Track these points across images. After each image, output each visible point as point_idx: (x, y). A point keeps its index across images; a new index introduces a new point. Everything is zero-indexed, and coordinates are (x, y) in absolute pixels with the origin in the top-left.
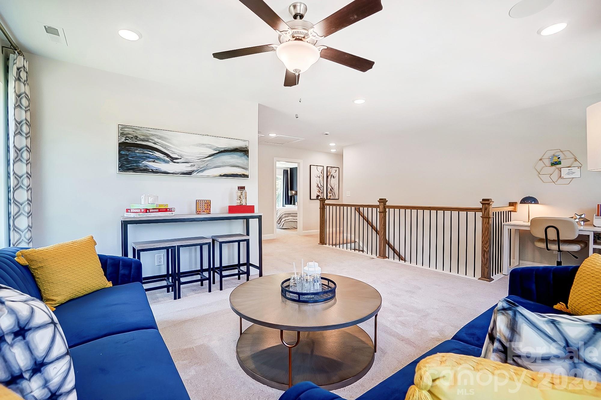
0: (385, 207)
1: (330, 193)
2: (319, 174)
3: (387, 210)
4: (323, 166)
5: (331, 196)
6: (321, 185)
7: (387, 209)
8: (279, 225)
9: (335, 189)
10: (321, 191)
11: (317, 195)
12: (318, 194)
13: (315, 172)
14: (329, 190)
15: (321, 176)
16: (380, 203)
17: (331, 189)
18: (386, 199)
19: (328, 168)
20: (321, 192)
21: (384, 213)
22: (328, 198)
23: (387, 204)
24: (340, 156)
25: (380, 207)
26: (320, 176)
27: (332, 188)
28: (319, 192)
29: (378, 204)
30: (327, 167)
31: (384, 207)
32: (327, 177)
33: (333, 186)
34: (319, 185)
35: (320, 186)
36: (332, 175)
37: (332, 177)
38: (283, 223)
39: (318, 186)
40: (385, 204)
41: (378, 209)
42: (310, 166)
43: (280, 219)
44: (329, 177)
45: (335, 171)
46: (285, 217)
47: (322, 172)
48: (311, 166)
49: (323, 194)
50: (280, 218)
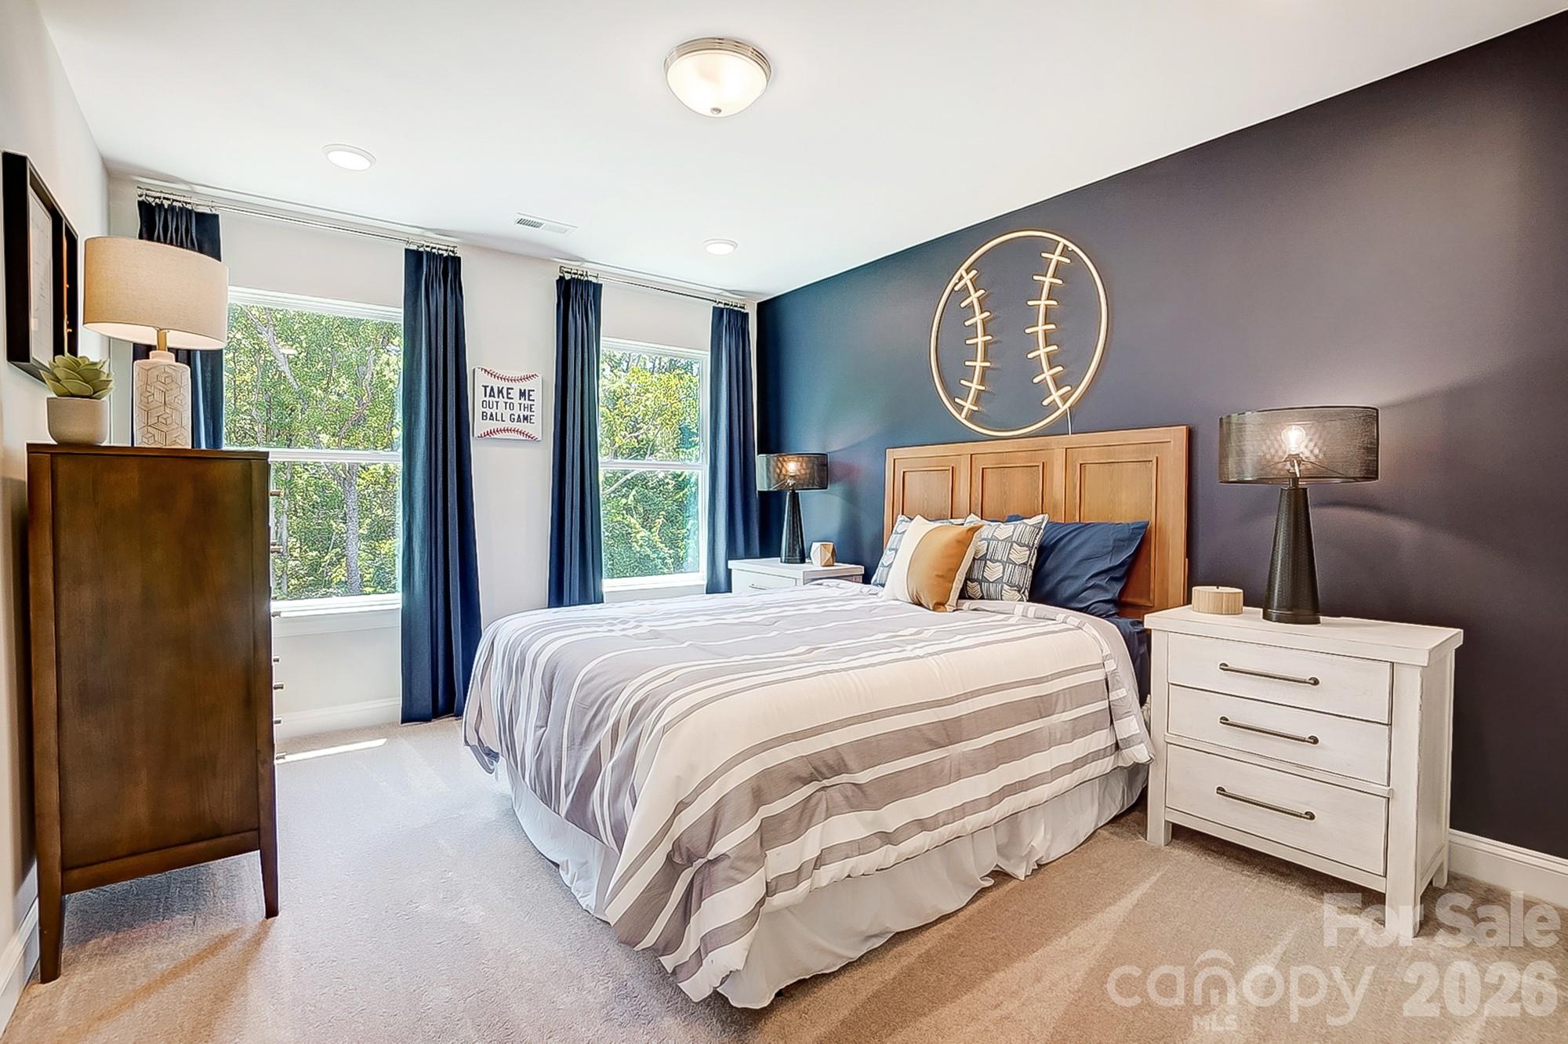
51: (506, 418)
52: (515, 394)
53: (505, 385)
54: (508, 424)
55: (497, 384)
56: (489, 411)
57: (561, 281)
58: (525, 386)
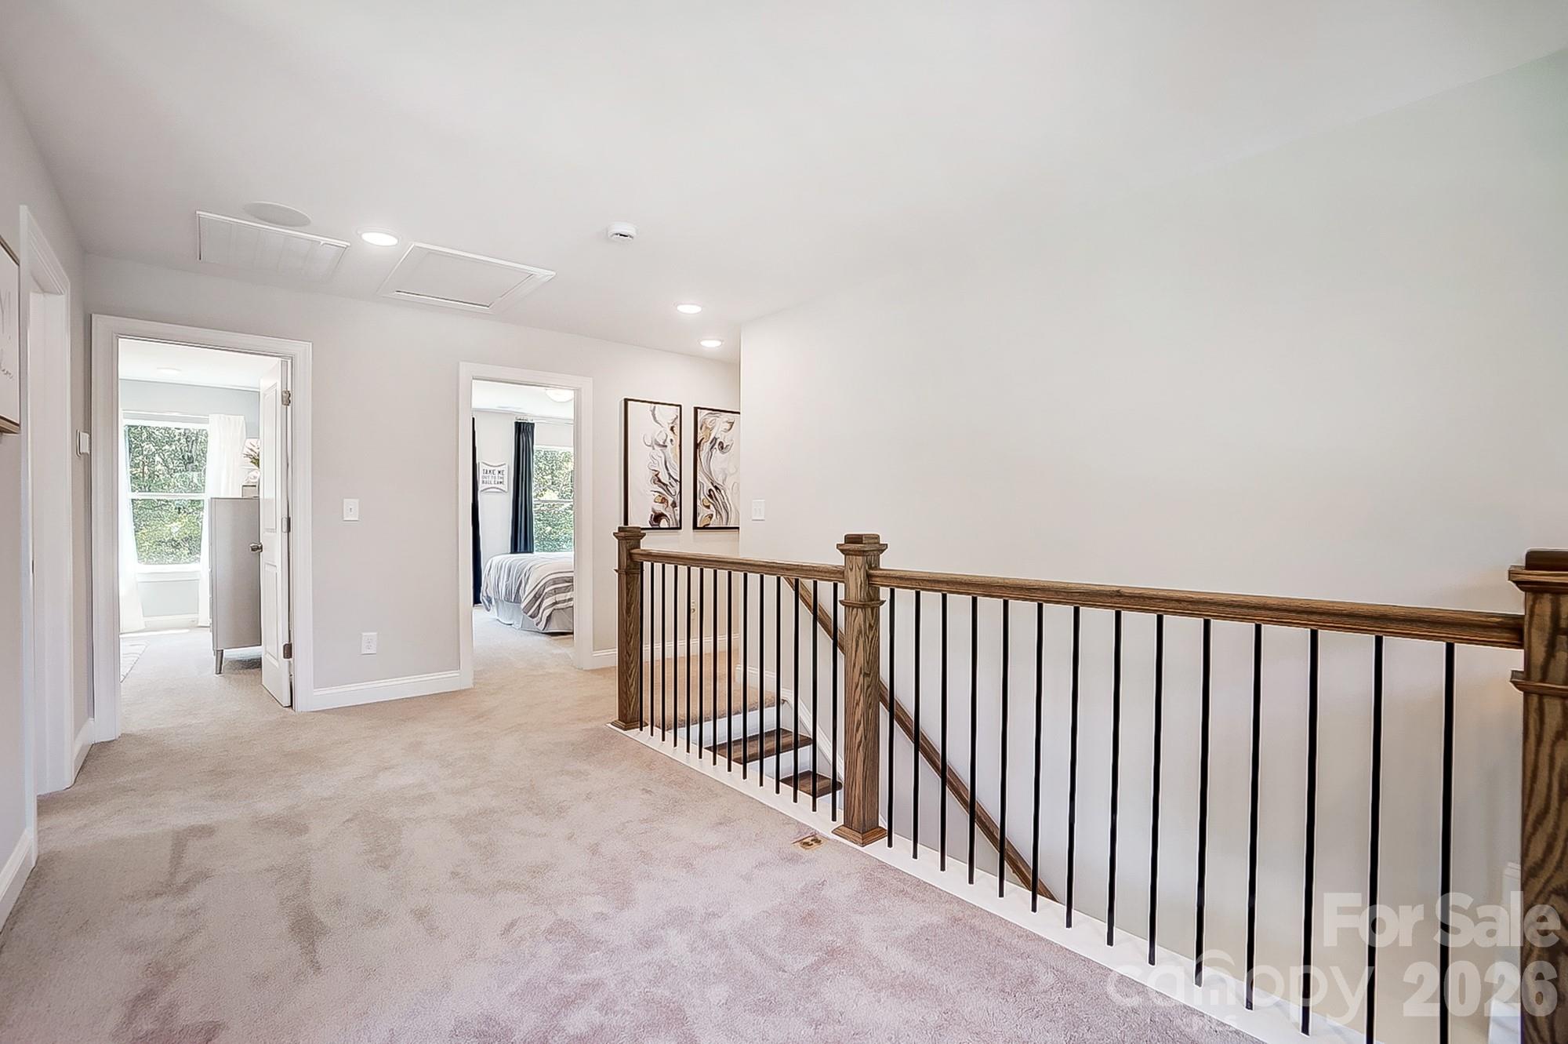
0: (878, 581)
1: (708, 507)
2: (662, 433)
3: (884, 594)
4: (680, 406)
5: (711, 517)
6: (669, 474)
7: (882, 589)
8: (535, 620)
9: (728, 491)
10: (670, 500)
11: (654, 512)
12: (660, 508)
13: (646, 426)
14: (703, 495)
15: (668, 440)
16: (847, 557)
17: (710, 490)
18: (877, 537)
19: (702, 414)
20: (670, 502)
21: (869, 610)
22: (698, 526)
23: (887, 562)
24: (730, 366)
25: (851, 576)
26: (668, 443)
27: (716, 488)
28: (664, 501)
29: (839, 560)
30: (696, 409)
31: (869, 576)
32: (697, 446)
33: (719, 481)
34: (660, 476)
35: (665, 479)
36: (715, 439)
37: (716, 446)
38: (547, 613)
39: (659, 481)
40: (873, 565)
41: (841, 587)
42: (626, 401)
43: (536, 598)
44: (705, 447)
45: (728, 426)
46: (556, 591)
47: (677, 427)
48: (629, 402)
49: (678, 508)
50: (538, 597)
51: (493, 482)
52: (496, 472)
53: (492, 468)
54: (493, 486)
55: (489, 468)
56: (485, 480)
57: (516, 423)
58: (500, 469)
